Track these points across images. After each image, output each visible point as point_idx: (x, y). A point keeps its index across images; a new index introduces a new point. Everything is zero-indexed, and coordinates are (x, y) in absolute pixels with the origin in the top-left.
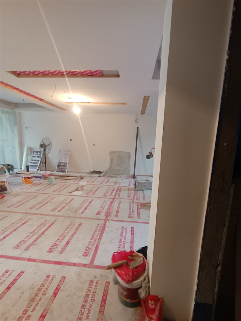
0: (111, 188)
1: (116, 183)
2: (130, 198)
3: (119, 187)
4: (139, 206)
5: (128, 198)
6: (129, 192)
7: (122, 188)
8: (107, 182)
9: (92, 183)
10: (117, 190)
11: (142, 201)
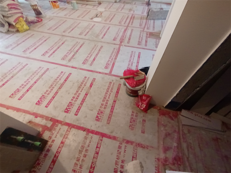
0: (125, 15)
1: (130, 10)
2: (142, 27)
3: (133, 14)
4: (148, 35)
5: (139, 27)
6: (141, 21)
7: (136, 16)
8: (122, 9)
9: (109, 9)
10: (131, 18)
11: (151, 30)
